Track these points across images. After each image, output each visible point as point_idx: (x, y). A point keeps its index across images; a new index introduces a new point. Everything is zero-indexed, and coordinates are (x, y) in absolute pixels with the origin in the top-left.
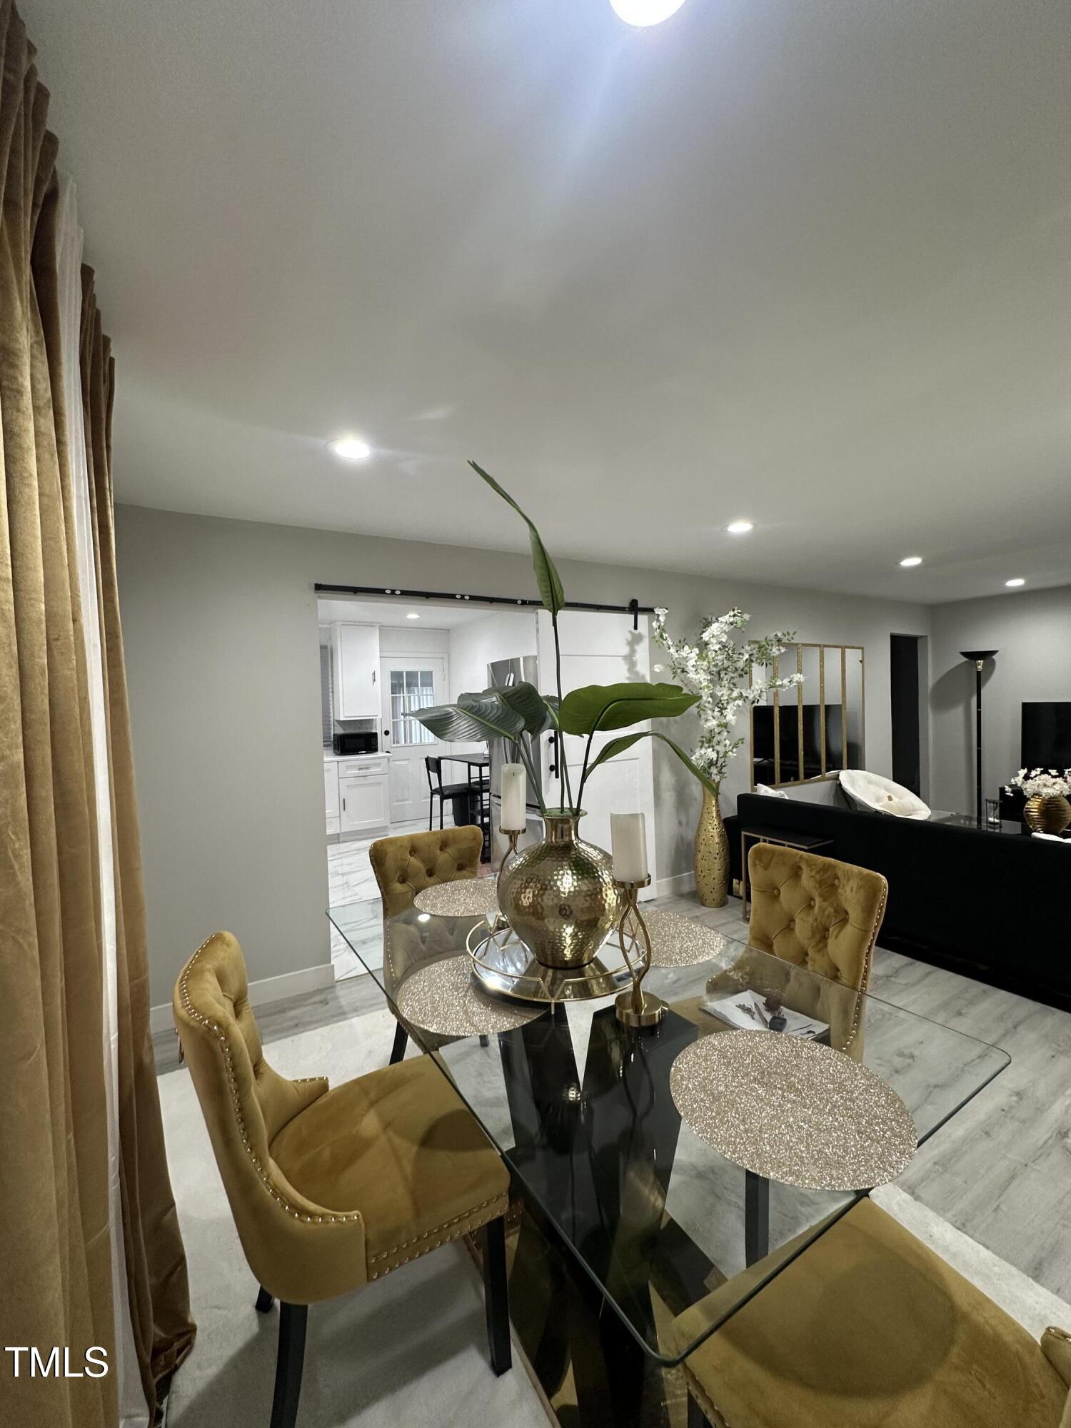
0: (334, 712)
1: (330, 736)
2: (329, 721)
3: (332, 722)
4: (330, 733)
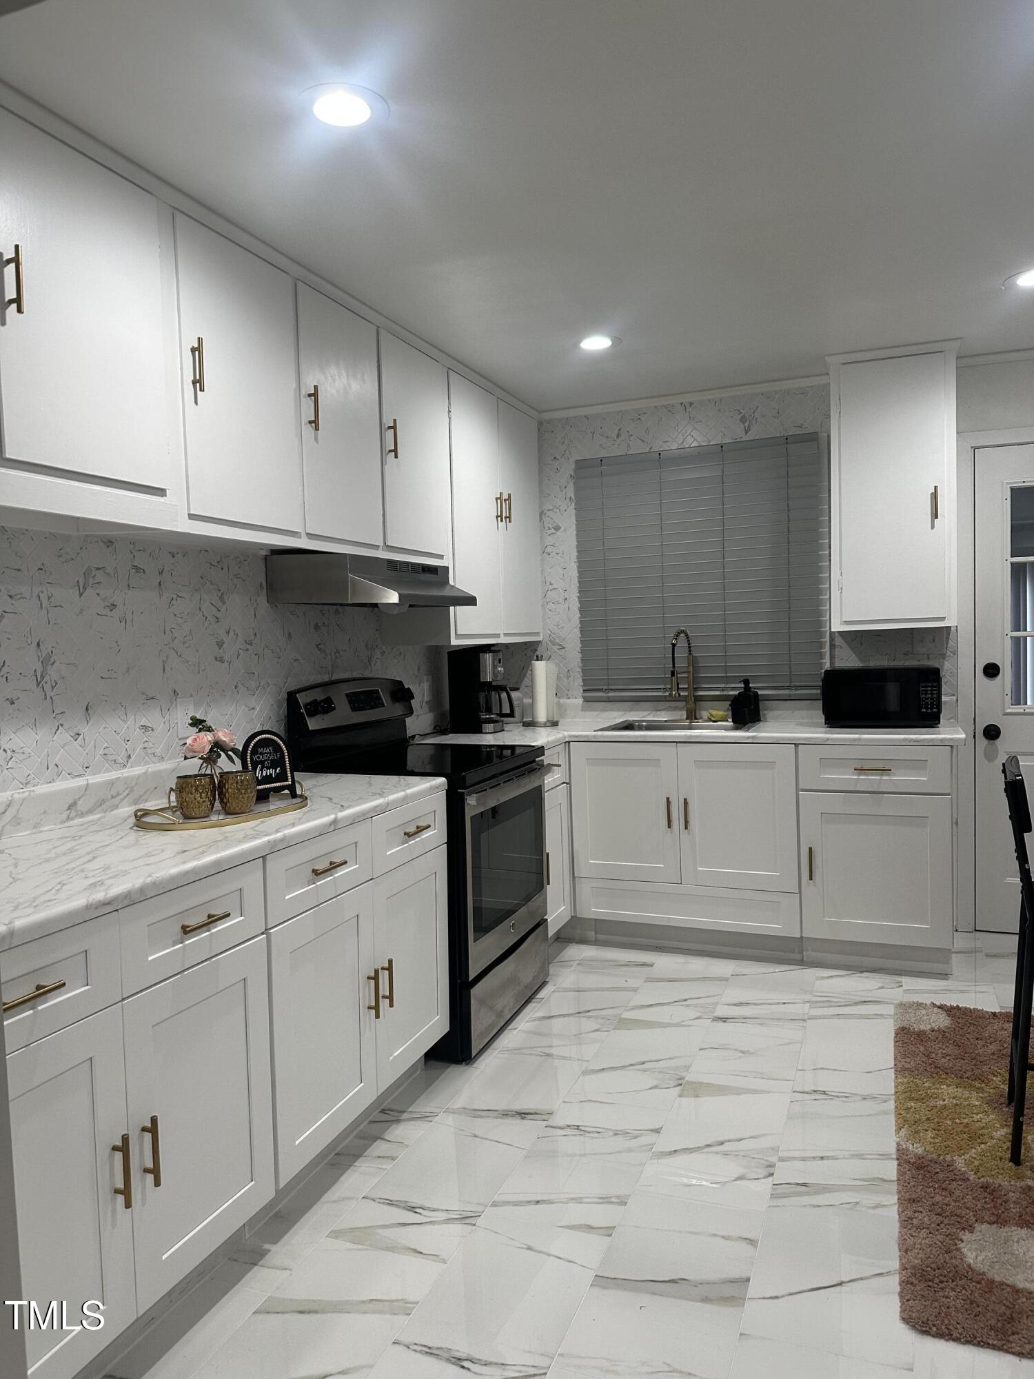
1: (817, 675)
2: (820, 634)
3: (828, 639)
4: (819, 665)
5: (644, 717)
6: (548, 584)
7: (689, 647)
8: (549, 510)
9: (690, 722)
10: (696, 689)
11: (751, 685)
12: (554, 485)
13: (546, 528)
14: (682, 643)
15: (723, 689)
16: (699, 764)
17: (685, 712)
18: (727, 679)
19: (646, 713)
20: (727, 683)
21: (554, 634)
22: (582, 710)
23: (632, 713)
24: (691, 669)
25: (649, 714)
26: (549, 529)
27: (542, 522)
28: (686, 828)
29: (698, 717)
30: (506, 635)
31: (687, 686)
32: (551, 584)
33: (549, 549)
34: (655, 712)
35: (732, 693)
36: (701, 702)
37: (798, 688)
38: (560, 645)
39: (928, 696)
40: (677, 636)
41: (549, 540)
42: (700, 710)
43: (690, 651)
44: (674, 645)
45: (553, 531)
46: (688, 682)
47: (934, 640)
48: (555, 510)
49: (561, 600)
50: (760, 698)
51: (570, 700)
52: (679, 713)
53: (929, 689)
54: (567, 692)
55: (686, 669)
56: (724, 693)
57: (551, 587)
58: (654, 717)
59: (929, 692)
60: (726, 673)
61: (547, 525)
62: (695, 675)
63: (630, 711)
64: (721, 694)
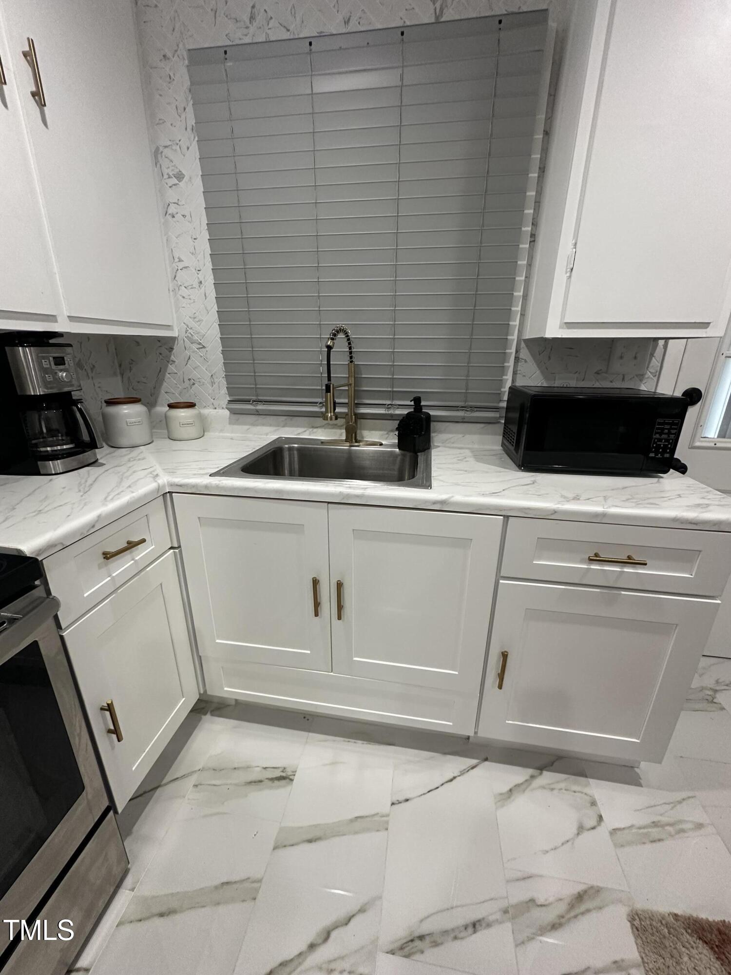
0: (523, 315)
1: (499, 395)
2: (505, 342)
3: (513, 350)
4: (501, 382)
5: (299, 434)
6: (177, 260)
7: (351, 353)
8: (166, 147)
9: (351, 446)
10: (358, 405)
11: (423, 403)
12: (169, 104)
13: (166, 176)
14: (340, 345)
15: (389, 406)
16: (359, 534)
17: (344, 431)
18: (392, 395)
19: (300, 430)
20: (393, 400)
21: (191, 328)
22: (230, 423)
23: (287, 429)
24: (352, 381)
25: (305, 431)
26: (169, 177)
27: (158, 166)
28: (339, 618)
29: (358, 438)
30: (71, 318)
31: (346, 401)
32: (180, 260)
33: (172, 209)
34: (311, 430)
35: (398, 412)
36: (362, 420)
37: (473, 408)
38: (200, 344)
39: (664, 436)
40: (335, 335)
41: (172, 195)
42: (361, 429)
43: (351, 357)
44: (329, 348)
45: (175, 181)
46: (349, 397)
47: (635, 358)
48: (174, 147)
49: (196, 284)
50: (432, 419)
51: (217, 410)
52: (339, 431)
53: (668, 427)
54: (212, 400)
55: (345, 382)
56: (390, 412)
57: (181, 265)
58: (310, 435)
59: (666, 431)
60: (393, 388)
61: (165, 171)
62: (356, 388)
63: (284, 426)
64: (387, 412)
